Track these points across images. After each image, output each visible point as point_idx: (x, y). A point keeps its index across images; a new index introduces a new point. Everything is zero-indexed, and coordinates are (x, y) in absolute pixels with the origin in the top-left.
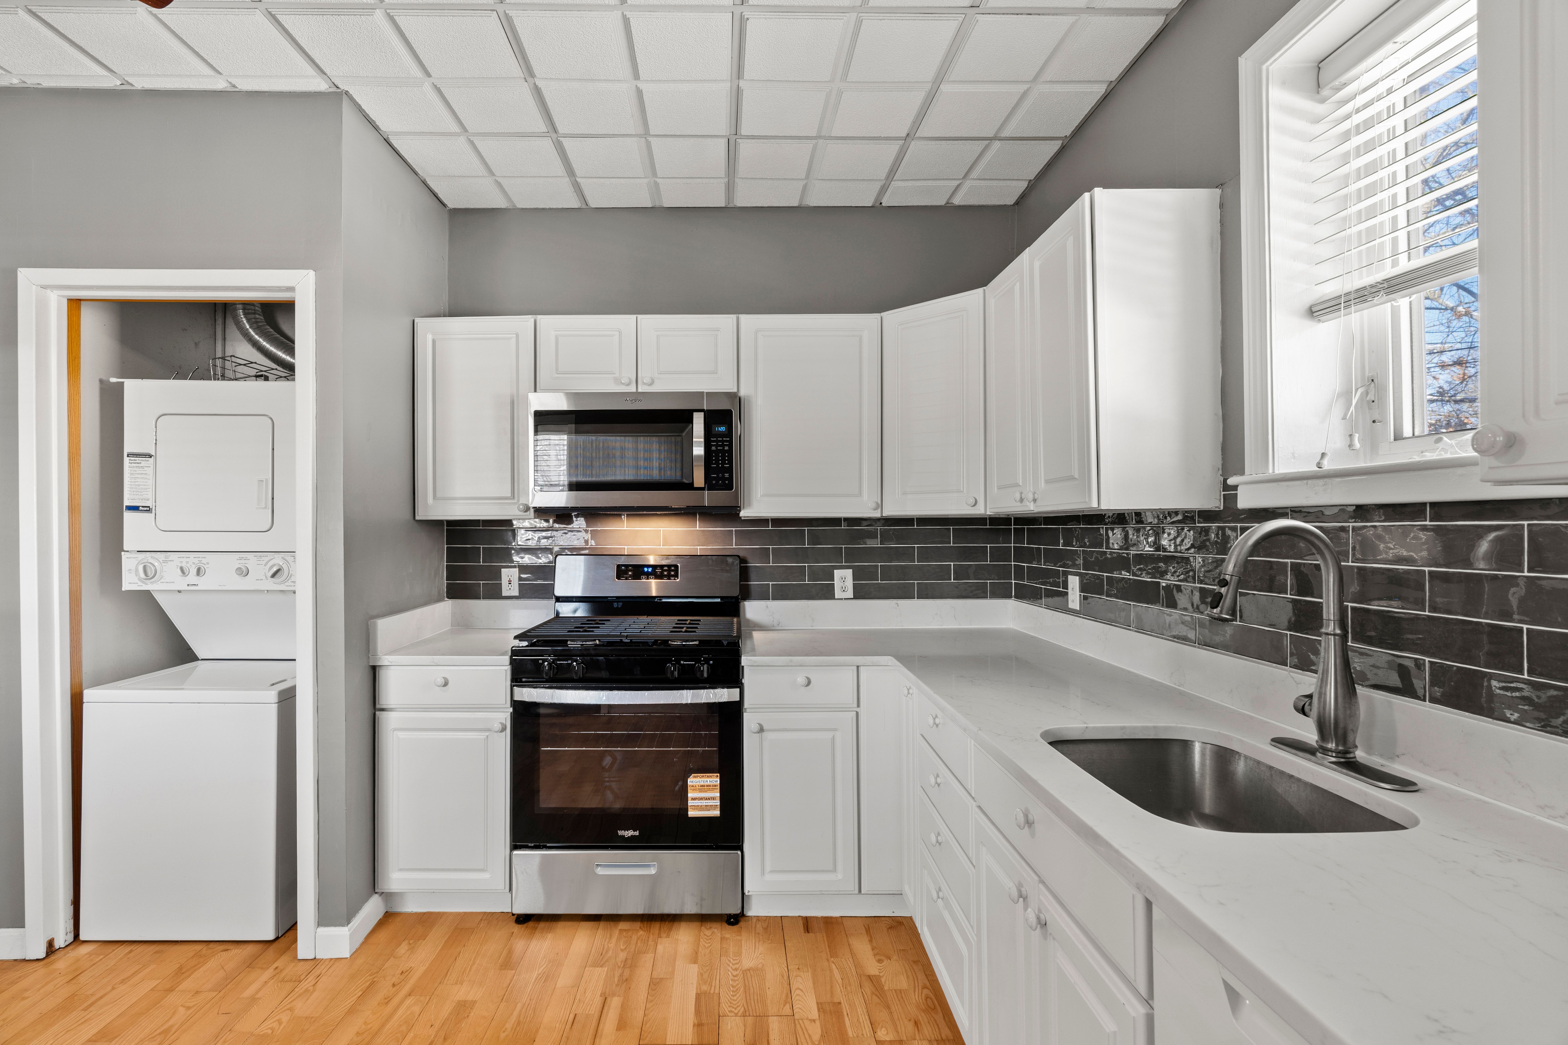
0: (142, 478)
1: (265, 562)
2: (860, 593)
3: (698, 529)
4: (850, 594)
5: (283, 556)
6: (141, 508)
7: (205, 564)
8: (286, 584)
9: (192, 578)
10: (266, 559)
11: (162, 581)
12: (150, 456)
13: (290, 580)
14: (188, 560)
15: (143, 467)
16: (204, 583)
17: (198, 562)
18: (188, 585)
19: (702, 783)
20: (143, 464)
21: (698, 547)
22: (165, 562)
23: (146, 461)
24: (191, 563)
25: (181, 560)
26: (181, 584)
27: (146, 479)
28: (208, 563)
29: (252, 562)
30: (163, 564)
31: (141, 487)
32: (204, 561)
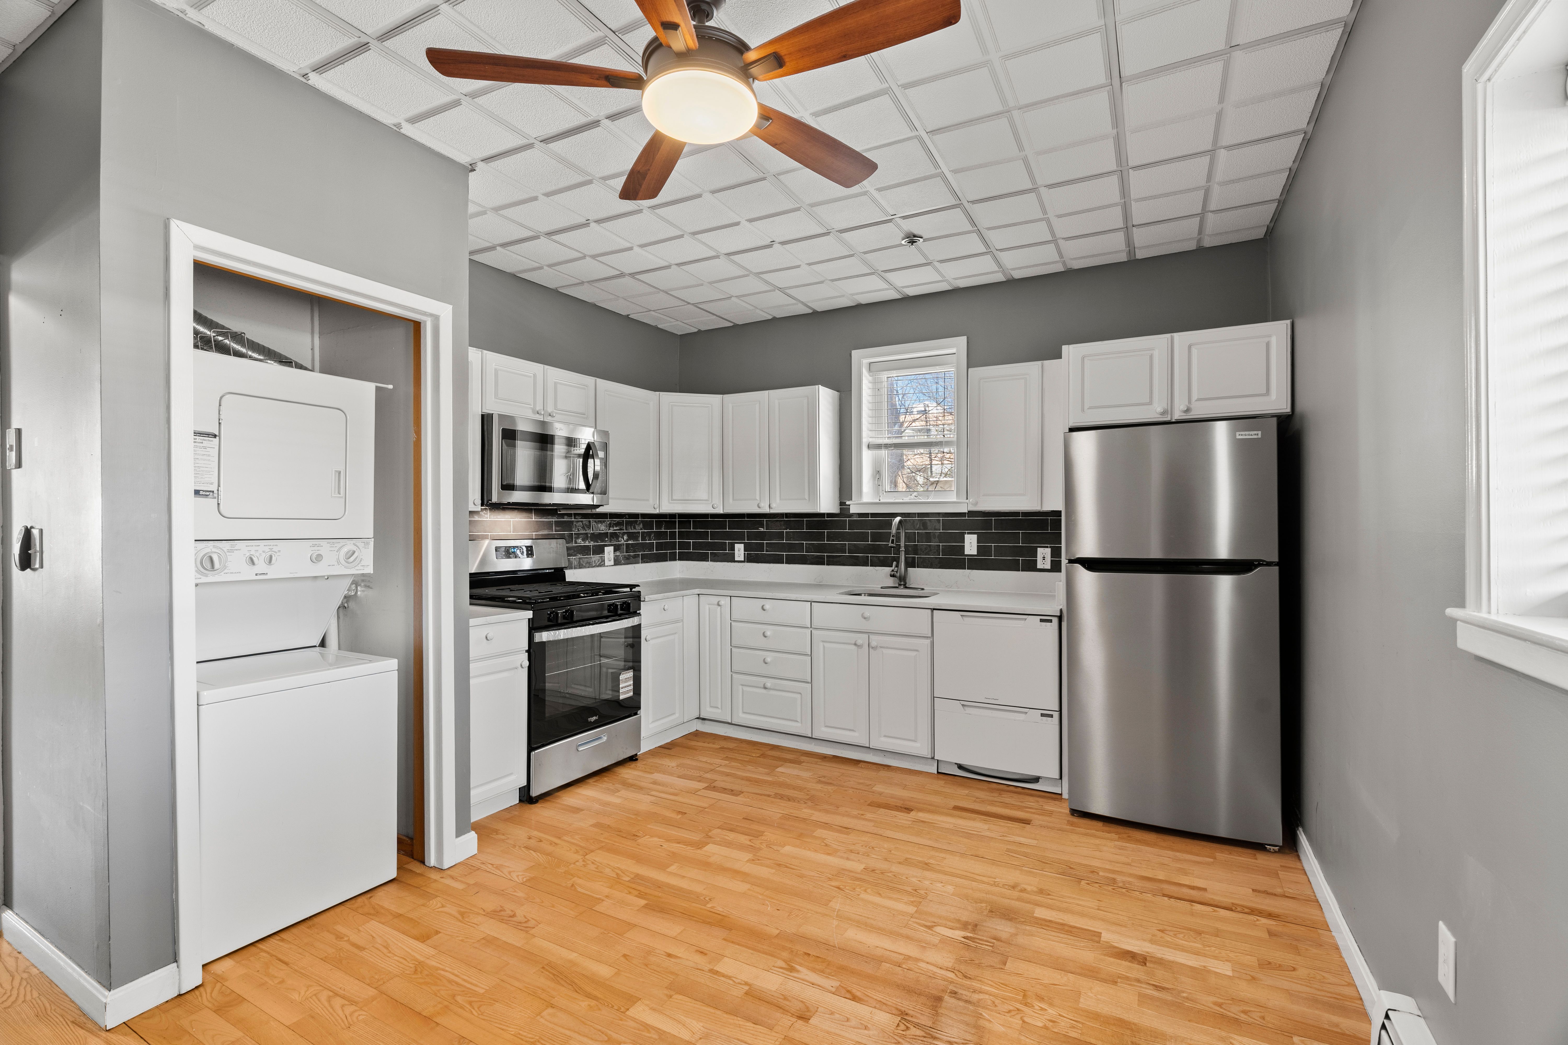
0: (204, 460)
1: (337, 548)
2: (617, 562)
3: (533, 520)
4: (612, 563)
5: (354, 542)
6: (201, 493)
7: (276, 552)
8: (357, 568)
9: (261, 566)
10: (339, 545)
11: (226, 571)
12: (215, 436)
13: (360, 564)
14: (257, 548)
15: (205, 448)
16: (273, 572)
17: (269, 550)
18: (256, 575)
19: (626, 677)
20: (205, 444)
21: (534, 533)
22: (229, 551)
23: (209, 440)
24: (260, 551)
25: (249, 548)
26: (249, 573)
27: (209, 460)
28: (279, 551)
29: (325, 548)
30: (228, 554)
31: (201, 469)
32: (275, 549)
